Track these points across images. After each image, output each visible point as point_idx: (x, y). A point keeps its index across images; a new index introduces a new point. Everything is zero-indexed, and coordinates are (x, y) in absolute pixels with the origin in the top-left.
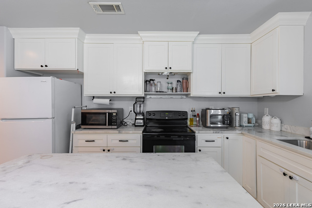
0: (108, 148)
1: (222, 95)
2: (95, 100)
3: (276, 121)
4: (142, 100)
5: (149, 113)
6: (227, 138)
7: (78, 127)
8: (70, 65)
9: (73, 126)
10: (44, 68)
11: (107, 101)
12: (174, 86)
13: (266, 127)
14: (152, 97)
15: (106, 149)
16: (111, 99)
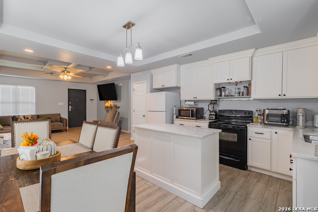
1: (282, 97)
2: (187, 103)
4: (215, 102)
5: (220, 111)
6: (276, 133)
7: (177, 117)
8: (174, 85)
9: (175, 116)
10: (163, 87)
11: (192, 103)
12: (242, 90)
14: (224, 99)
16: (195, 102)
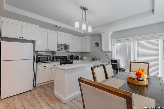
0: (51, 68)
1: (76, 51)
3: (86, 57)
9: (35, 62)
11: (44, 53)
13: (84, 59)
15: (50, 68)
